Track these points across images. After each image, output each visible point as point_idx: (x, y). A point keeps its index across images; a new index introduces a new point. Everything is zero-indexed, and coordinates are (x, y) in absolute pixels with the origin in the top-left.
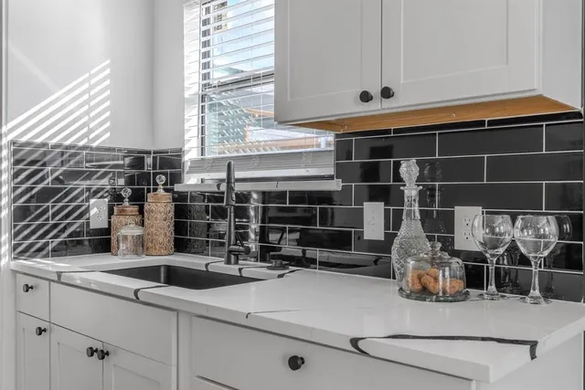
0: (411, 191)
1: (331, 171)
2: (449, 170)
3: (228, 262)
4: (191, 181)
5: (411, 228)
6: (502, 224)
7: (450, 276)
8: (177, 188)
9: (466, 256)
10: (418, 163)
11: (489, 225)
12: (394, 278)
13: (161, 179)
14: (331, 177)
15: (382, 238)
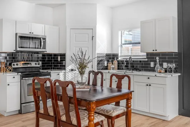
0: (158, 61)
1: (146, 58)
2: (162, 58)
3: (129, 71)
4: (120, 59)
5: (158, 65)
6: (169, 65)
7: (163, 71)
8: (118, 60)
9: (165, 69)
10: (159, 57)
11: (167, 65)
12: (155, 72)
13: (115, 58)
14: (145, 59)
15: (153, 67)
